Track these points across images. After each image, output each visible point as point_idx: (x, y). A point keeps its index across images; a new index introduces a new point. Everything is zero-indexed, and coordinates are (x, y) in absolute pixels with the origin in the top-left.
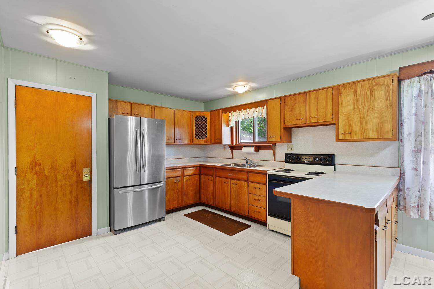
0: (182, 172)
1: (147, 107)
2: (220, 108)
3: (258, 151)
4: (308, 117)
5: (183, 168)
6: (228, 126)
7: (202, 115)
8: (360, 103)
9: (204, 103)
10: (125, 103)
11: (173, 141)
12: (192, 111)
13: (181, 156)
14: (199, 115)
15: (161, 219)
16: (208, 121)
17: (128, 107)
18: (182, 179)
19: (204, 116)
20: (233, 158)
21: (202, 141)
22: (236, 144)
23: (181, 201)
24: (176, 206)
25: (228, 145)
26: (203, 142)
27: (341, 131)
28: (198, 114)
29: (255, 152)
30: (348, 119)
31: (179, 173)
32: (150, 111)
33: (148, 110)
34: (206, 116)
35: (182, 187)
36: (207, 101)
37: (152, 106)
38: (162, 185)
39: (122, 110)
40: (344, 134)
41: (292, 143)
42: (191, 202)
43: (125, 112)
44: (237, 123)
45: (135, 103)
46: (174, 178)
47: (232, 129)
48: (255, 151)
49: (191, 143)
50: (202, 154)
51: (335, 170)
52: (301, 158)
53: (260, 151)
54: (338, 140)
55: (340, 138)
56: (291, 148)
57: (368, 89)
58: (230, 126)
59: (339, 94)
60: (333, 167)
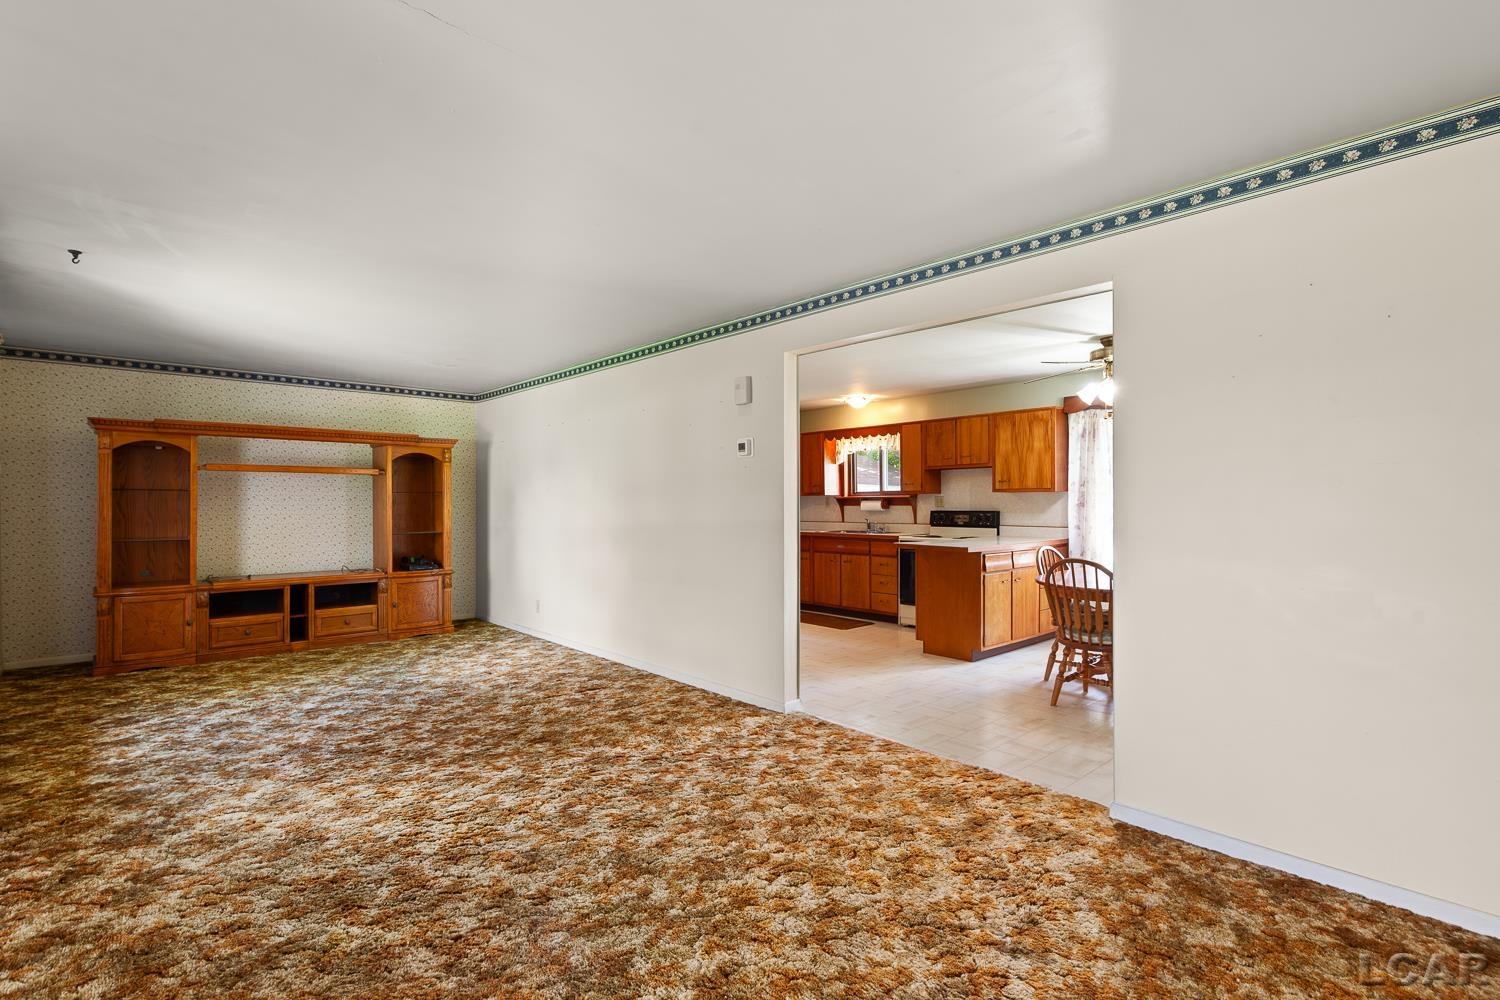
3: (888, 508)
4: (958, 457)
6: (834, 461)
8: (1018, 440)
20: (843, 521)
22: (849, 494)
25: (834, 497)
27: (998, 478)
29: (883, 510)
30: (1006, 461)
40: (1001, 482)
41: (942, 495)
44: (851, 457)
47: (841, 467)
48: (884, 507)
51: (998, 534)
52: (953, 518)
53: (892, 507)
54: (995, 490)
55: (997, 487)
56: (940, 502)
57: (1027, 423)
58: (838, 463)
59: (996, 426)
60: (996, 529)
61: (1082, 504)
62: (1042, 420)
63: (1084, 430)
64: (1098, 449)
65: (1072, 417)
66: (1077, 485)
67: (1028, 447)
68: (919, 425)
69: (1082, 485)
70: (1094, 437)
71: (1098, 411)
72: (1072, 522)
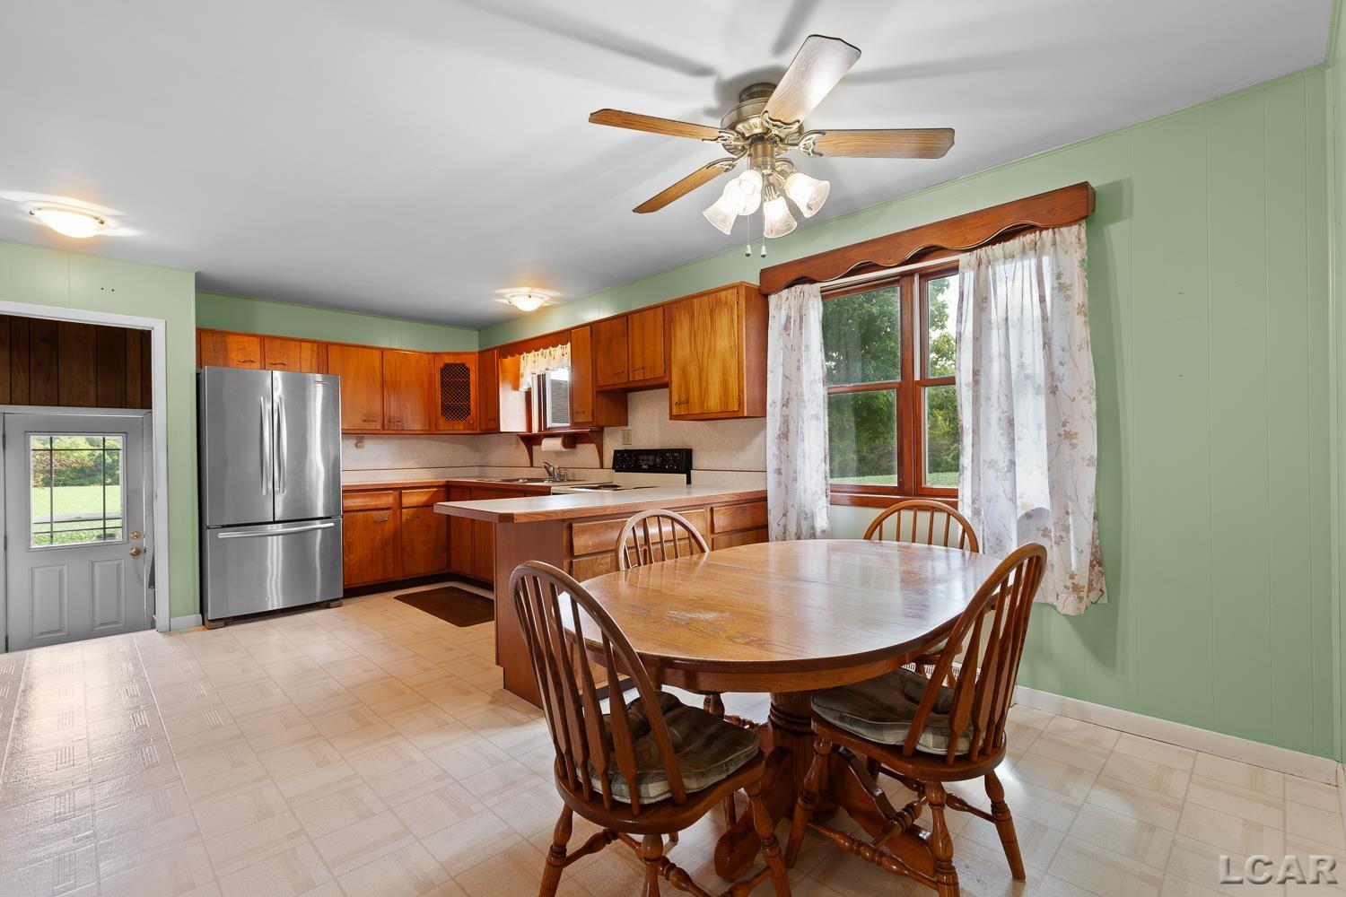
0: (395, 499)
1: (304, 345)
2: (494, 346)
3: (575, 447)
4: (631, 369)
5: (399, 490)
6: (516, 387)
7: (458, 361)
8: (698, 339)
9: (477, 333)
10: (246, 339)
11: (379, 427)
12: (433, 353)
13: (411, 464)
14: (451, 362)
15: (332, 604)
16: (473, 377)
17: (255, 348)
18: (394, 514)
19: (464, 365)
20: (532, 466)
21: (460, 426)
22: (540, 430)
23: (392, 566)
24: (380, 578)
25: (517, 434)
26: (462, 427)
27: (675, 398)
28: (448, 360)
29: (564, 450)
30: (684, 374)
31: (388, 500)
32: (315, 356)
33: (309, 352)
34: (467, 365)
35: (397, 534)
36: (485, 326)
37: (318, 343)
38: (332, 524)
39: (240, 354)
40: (679, 403)
41: (629, 428)
42: (422, 569)
43: (248, 358)
44: (541, 380)
45: (273, 338)
46: (374, 512)
47: (528, 394)
48: (565, 445)
49: (431, 431)
50: (474, 458)
51: (689, 482)
52: (637, 460)
53: (579, 446)
54: (673, 417)
55: (675, 413)
56: (627, 437)
57: (708, 311)
58: (524, 388)
59: (672, 321)
60: (685, 475)
61: (784, 435)
62: (726, 304)
63: (788, 318)
64: (807, 347)
65: (773, 299)
66: (779, 404)
67: (710, 350)
68: (589, 327)
69: (786, 404)
70: (801, 328)
71: (806, 287)
72: (771, 465)
